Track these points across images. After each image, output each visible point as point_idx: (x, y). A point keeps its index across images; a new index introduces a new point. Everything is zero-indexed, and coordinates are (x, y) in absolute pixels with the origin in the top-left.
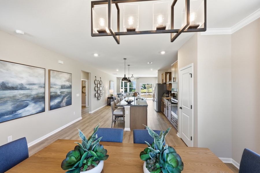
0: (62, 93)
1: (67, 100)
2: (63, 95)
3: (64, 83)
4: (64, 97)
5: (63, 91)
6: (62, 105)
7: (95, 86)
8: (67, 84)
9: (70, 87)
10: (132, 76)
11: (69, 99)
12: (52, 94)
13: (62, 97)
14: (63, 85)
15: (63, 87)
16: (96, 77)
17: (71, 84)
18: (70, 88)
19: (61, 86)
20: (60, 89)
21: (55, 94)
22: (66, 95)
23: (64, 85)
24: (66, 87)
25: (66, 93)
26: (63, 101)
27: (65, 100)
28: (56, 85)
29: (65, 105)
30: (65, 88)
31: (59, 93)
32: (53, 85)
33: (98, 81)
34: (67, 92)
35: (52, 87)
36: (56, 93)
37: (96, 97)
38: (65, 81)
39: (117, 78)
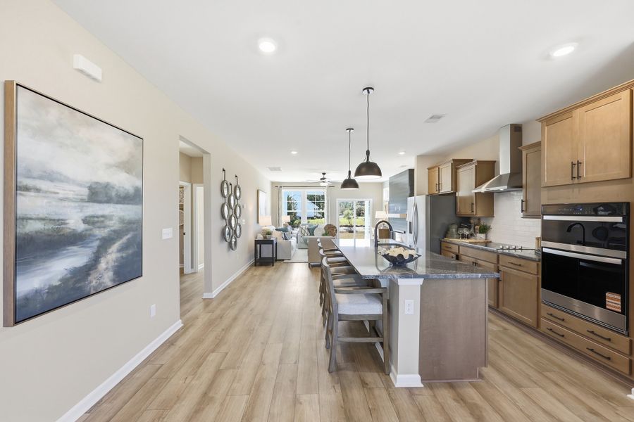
0: (93, 223)
1: (119, 255)
2: (101, 233)
3: (103, 177)
4: (106, 243)
5: (100, 213)
6: (94, 283)
7: (221, 201)
8: (123, 181)
9: (135, 197)
10: (322, 176)
11: (130, 251)
12: (32, 227)
13: (96, 243)
14: (97, 183)
15: (97, 194)
16: (224, 170)
17: (138, 183)
18: (136, 204)
19: (90, 188)
20: (82, 200)
21: (50, 226)
22: (117, 235)
23: (107, 186)
24: (113, 194)
25: (114, 224)
26: (102, 265)
27: (112, 256)
28: (62, 181)
29: (110, 284)
30: (109, 201)
31: (75, 222)
32: (41, 178)
33: (230, 187)
34: (122, 220)
35: (27, 189)
36: (62, 222)
37: (226, 241)
38: (109, 166)
39: (273, 183)
